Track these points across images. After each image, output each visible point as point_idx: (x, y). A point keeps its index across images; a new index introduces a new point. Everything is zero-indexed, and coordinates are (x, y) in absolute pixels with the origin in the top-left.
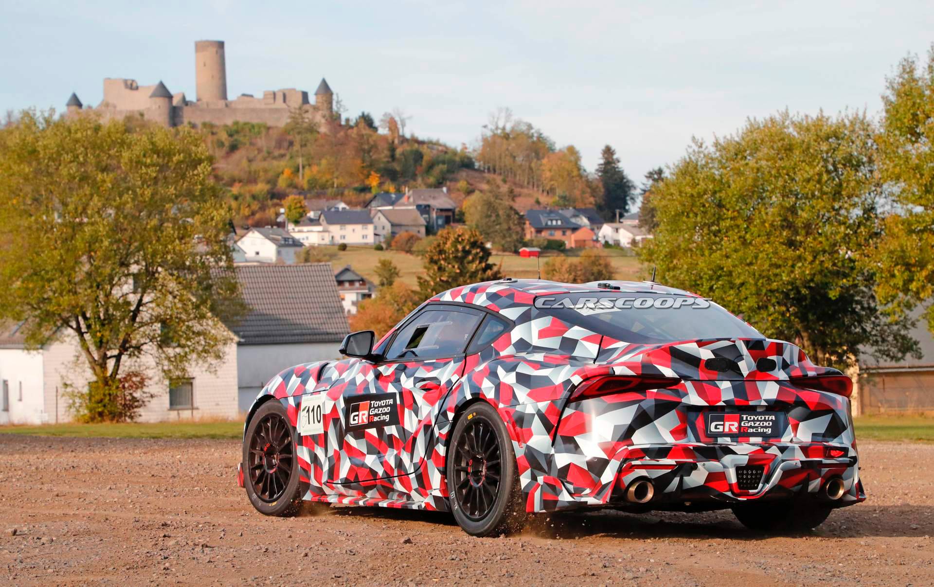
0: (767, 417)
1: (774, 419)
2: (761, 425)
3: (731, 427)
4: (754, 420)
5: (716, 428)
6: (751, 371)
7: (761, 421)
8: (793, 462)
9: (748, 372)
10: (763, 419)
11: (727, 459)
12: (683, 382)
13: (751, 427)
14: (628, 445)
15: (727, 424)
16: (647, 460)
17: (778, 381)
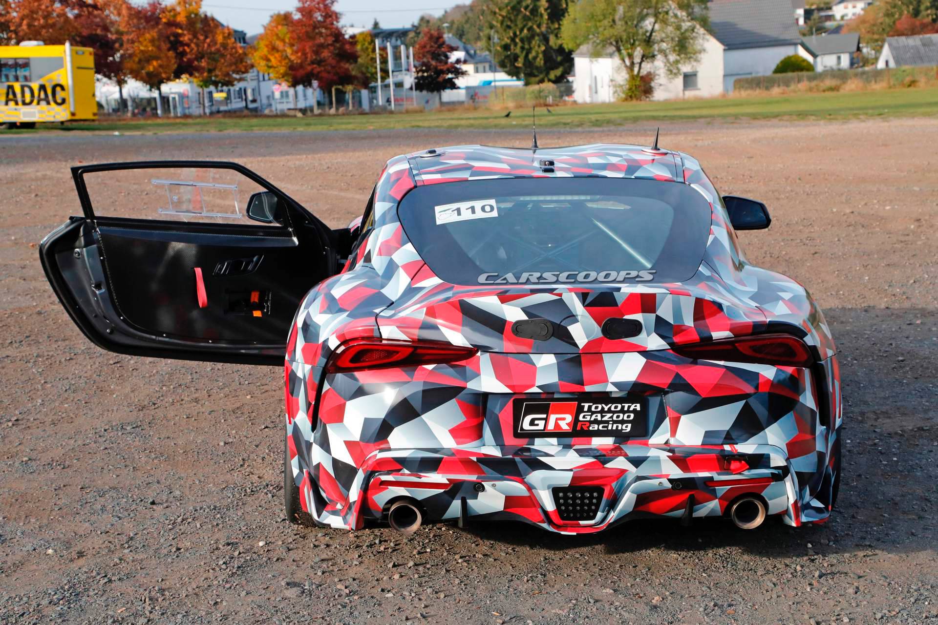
0: (626, 406)
1: (638, 408)
2: (615, 418)
3: (560, 422)
4: (602, 411)
5: (532, 423)
6: (591, 338)
7: (614, 412)
8: (656, 482)
9: (586, 341)
10: (619, 408)
11: (536, 477)
12: (479, 354)
13: (596, 422)
14: (382, 450)
15: (553, 418)
16: (406, 475)
17: (644, 353)
